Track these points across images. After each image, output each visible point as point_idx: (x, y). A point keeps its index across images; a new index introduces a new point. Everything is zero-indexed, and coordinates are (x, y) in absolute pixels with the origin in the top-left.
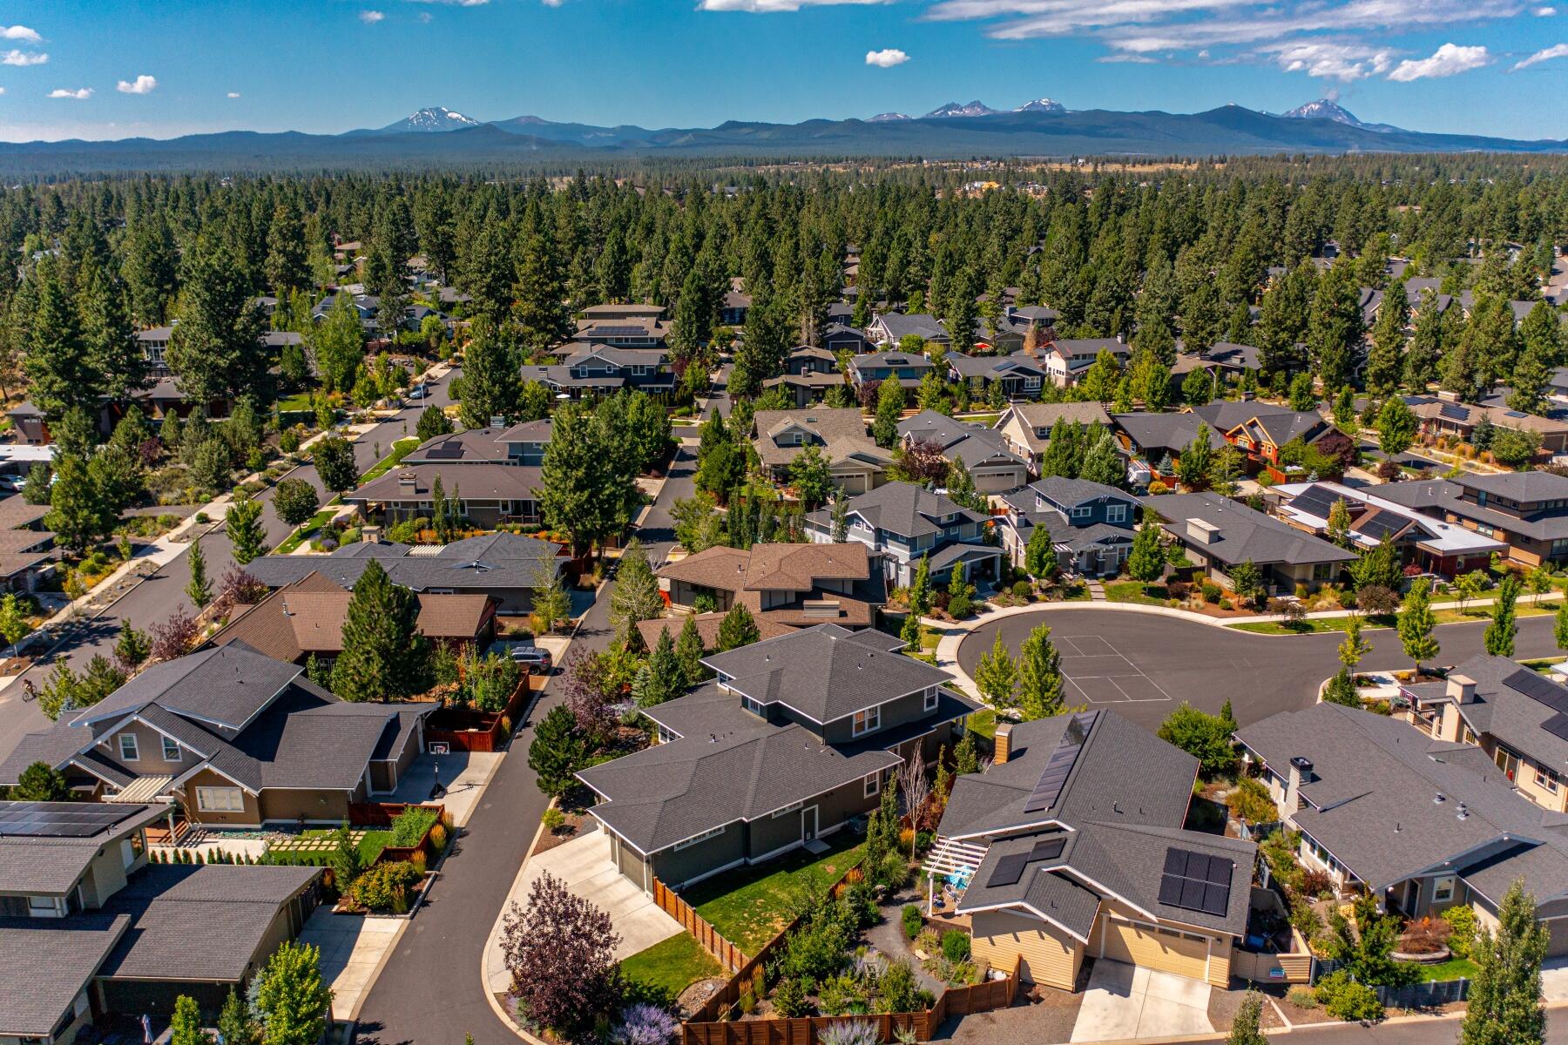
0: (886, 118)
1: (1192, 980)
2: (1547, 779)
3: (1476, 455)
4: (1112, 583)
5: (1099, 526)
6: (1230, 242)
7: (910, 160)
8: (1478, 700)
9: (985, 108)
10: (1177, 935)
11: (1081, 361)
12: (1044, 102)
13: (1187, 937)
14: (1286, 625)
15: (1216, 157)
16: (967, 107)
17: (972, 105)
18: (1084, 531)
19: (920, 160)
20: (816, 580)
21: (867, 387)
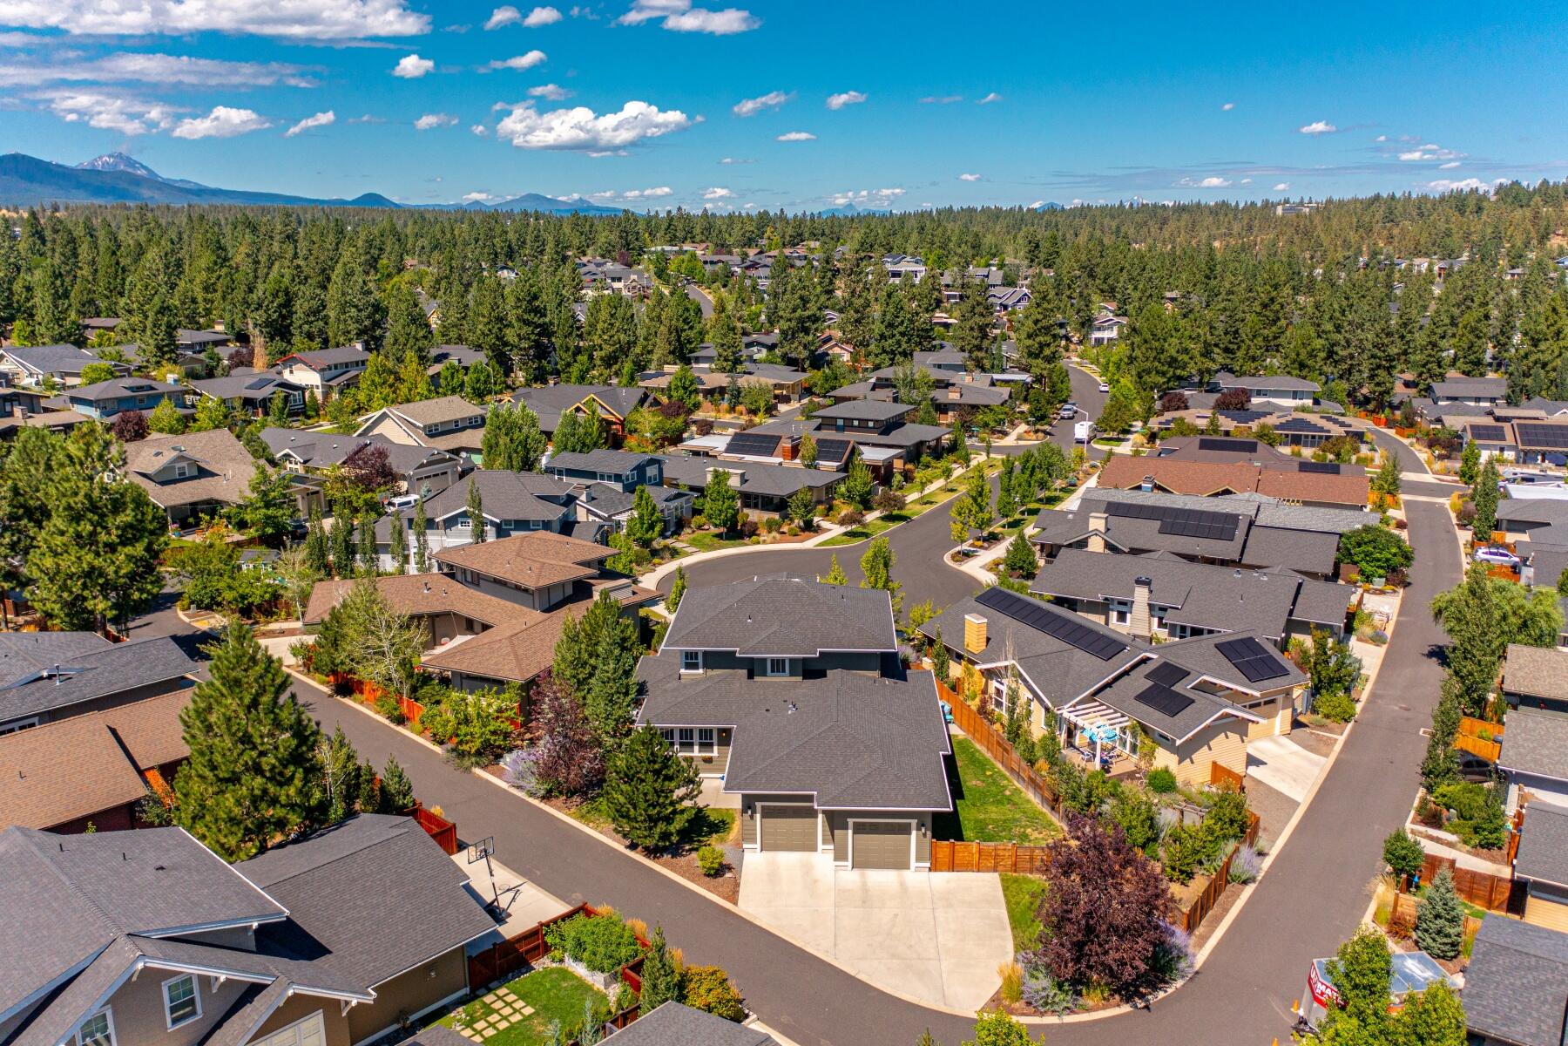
1: (1269, 736)
10: (1259, 704)
11: (334, 372)
13: (1266, 703)
20: (582, 564)
21: (125, 421)
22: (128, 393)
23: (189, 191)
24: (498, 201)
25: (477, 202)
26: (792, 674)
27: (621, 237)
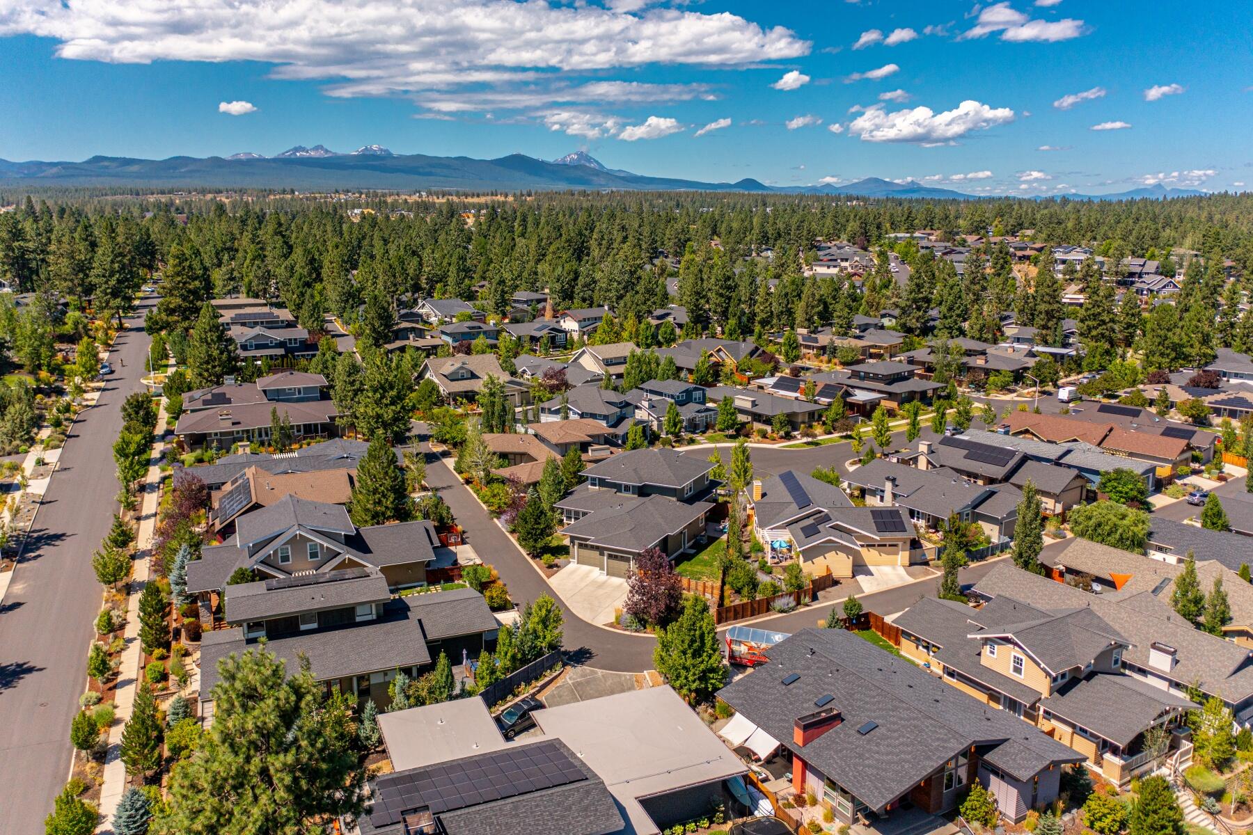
0: (242, 157)
1: (893, 565)
2: (972, 480)
3: (829, 361)
4: (706, 435)
5: (691, 404)
6: (608, 249)
7: (284, 192)
8: (933, 452)
9: (327, 151)
10: (885, 545)
11: (587, 323)
12: (375, 147)
13: (890, 545)
14: (808, 443)
15: (525, 192)
16: (313, 149)
17: (317, 148)
18: (684, 407)
19: (293, 192)
20: (589, 436)
21: (461, 345)
22: (468, 330)
23: (623, 179)
24: (846, 183)
25: (828, 185)
26: (633, 493)
27: (861, 228)
